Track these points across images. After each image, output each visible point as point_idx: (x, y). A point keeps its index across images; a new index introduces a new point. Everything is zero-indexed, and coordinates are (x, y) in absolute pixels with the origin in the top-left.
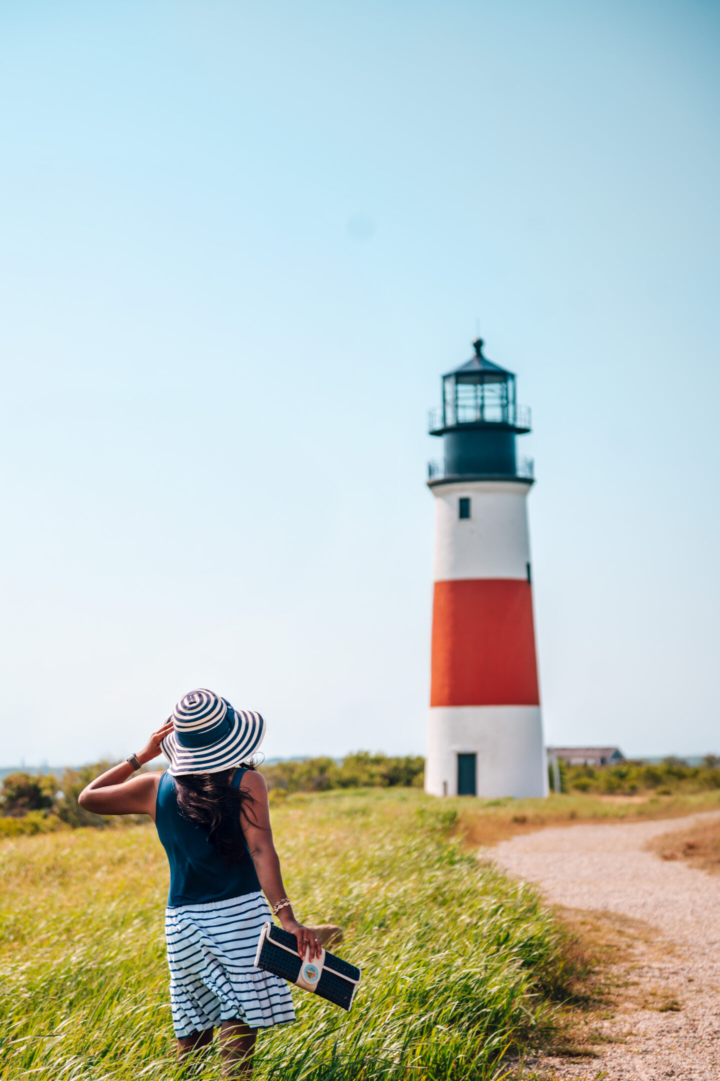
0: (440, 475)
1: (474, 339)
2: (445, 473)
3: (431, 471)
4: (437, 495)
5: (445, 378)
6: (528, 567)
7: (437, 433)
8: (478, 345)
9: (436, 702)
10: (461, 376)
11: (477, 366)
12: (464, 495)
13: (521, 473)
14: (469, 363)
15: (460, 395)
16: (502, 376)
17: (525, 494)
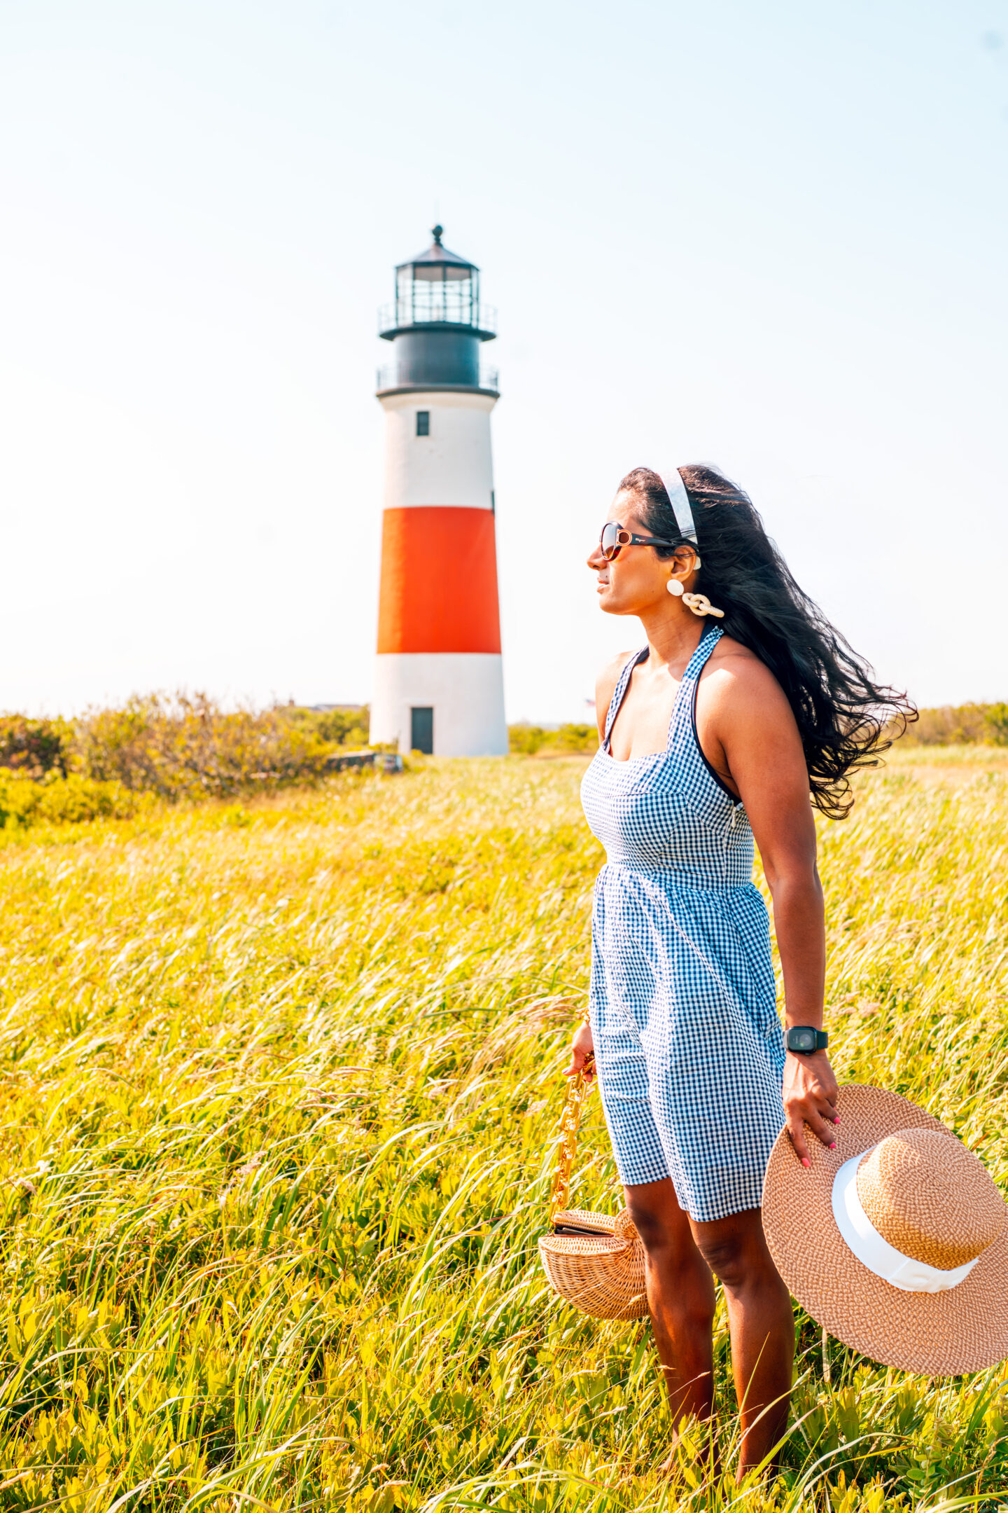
0: (392, 384)
1: (433, 227)
2: (400, 381)
3: (379, 376)
4: (388, 408)
5: (400, 268)
6: (493, 495)
7: (389, 336)
8: (438, 232)
9: (383, 649)
10: (419, 267)
11: (433, 257)
12: (423, 408)
13: (484, 384)
14: (427, 253)
15: (417, 290)
16: (467, 269)
17: (489, 409)
